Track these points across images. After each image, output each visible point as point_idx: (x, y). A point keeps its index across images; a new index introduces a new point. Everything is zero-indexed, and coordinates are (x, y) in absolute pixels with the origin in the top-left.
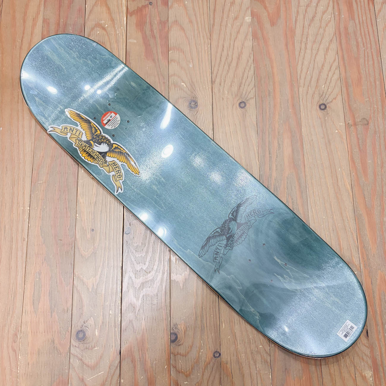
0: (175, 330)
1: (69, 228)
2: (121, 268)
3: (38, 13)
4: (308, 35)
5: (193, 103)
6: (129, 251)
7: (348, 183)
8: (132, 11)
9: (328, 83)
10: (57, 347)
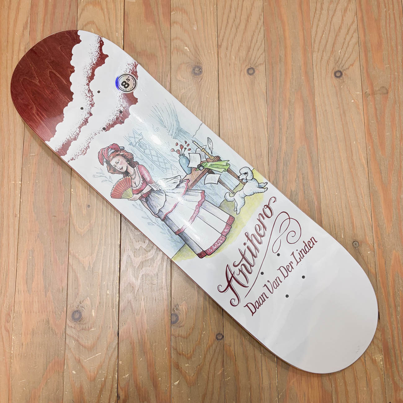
0: (175, 310)
1: (64, 203)
2: (119, 246)
5: (197, 69)
6: (128, 228)
7: (363, 157)
9: (345, 48)
10: (52, 328)
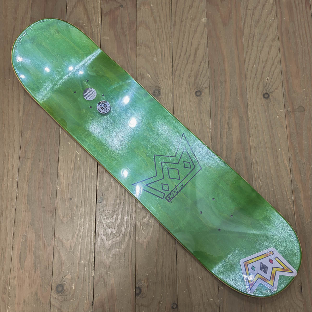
0: (139, 284)
1: (51, 197)
2: (94, 232)
3: (26, 13)
4: (255, 34)
5: (156, 92)
6: (101, 217)
7: (287, 161)
8: (106, 12)
9: (271, 75)
10: (40, 299)
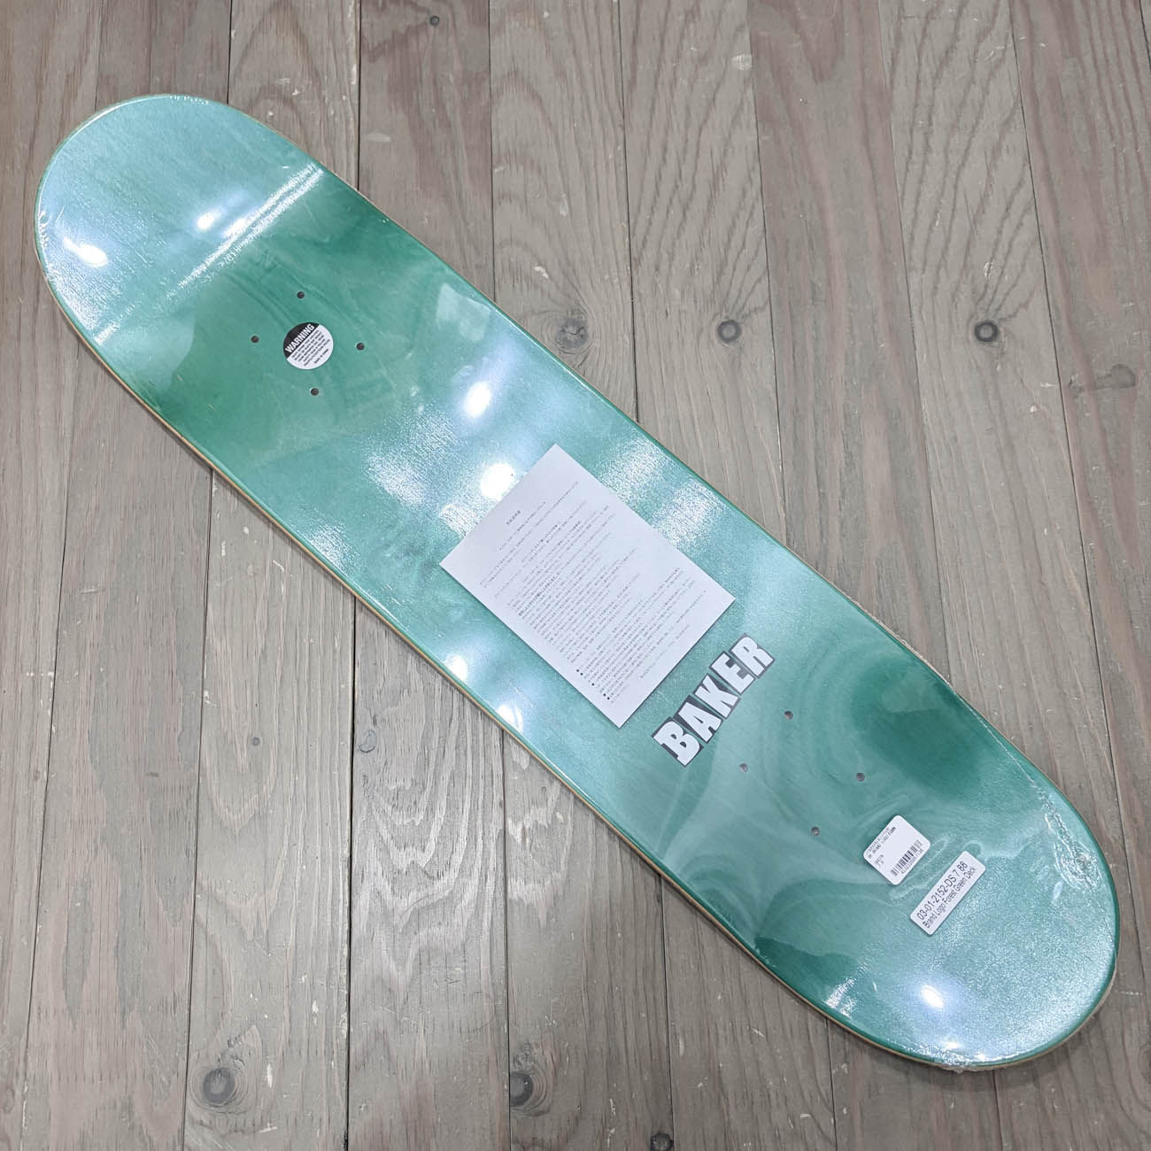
0: (522, 1062)
1: (181, 733)
2: (346, 864)
3: (82, 60)
4: (933, 105)
5: (571, 329)
6: (373, 804)
7: (1076, 575)
8: (376, 44)
9: (1000, 256)
10: (141, 1127)
